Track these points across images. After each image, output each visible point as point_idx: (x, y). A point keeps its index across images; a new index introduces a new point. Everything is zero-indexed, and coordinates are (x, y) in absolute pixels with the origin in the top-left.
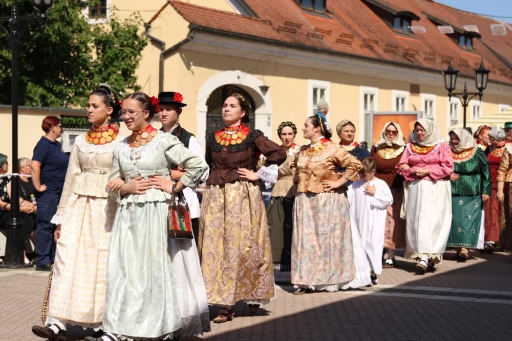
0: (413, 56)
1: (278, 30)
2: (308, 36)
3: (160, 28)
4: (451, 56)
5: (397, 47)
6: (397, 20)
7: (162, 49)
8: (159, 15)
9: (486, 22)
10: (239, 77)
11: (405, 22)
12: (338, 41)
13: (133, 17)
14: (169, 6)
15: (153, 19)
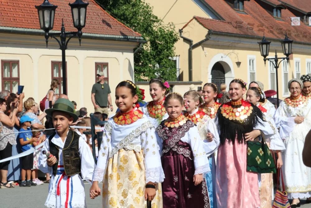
1: (236, 28)
2: (247, 29)
3: (189, 32)
6: (275, 10)
7: (191, 44)
8: (188, 25)
10: (222, 57)
11: (279, 11)
13: (169, 25)
14: (194, 20)
15: (184, 27)
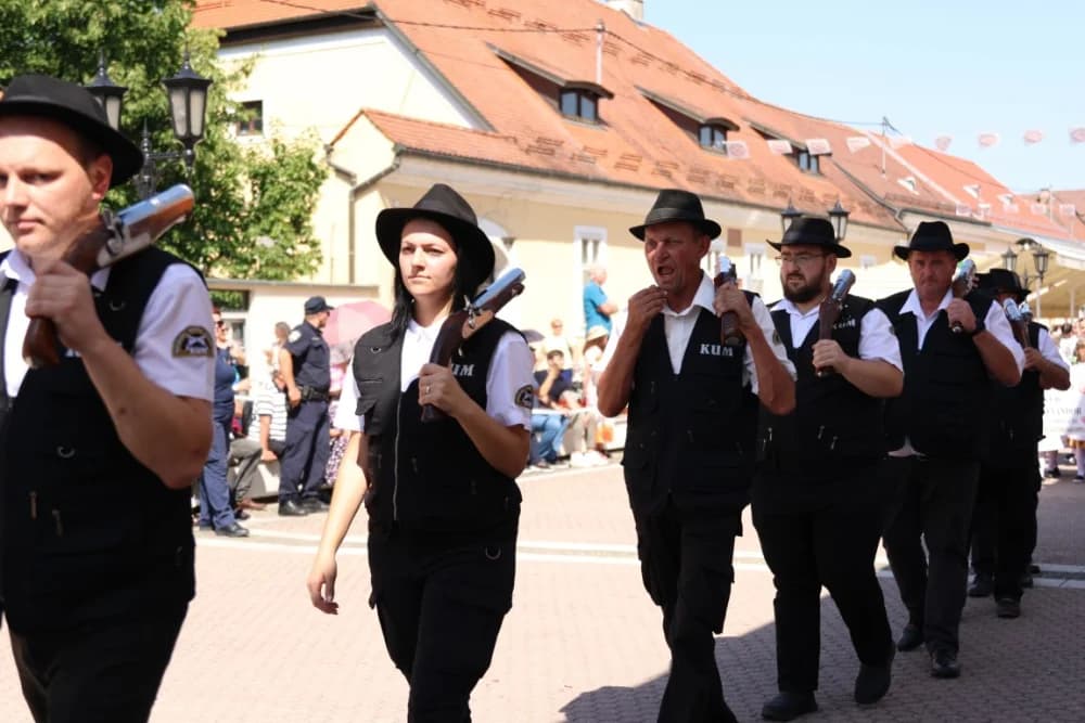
0: (730, 185)
1: (527, 151)
2: (572, 159)
3: (349, 151)
4: (789, 184)
5: (706, 173)
6: (706, 132)
7: (352, 183)
8: (348, 132)
9: (841, 132)
11: (718, 135)
12: (618, 166)
13: (307, 136)
14: (363, 119)
15: (339, 138)
